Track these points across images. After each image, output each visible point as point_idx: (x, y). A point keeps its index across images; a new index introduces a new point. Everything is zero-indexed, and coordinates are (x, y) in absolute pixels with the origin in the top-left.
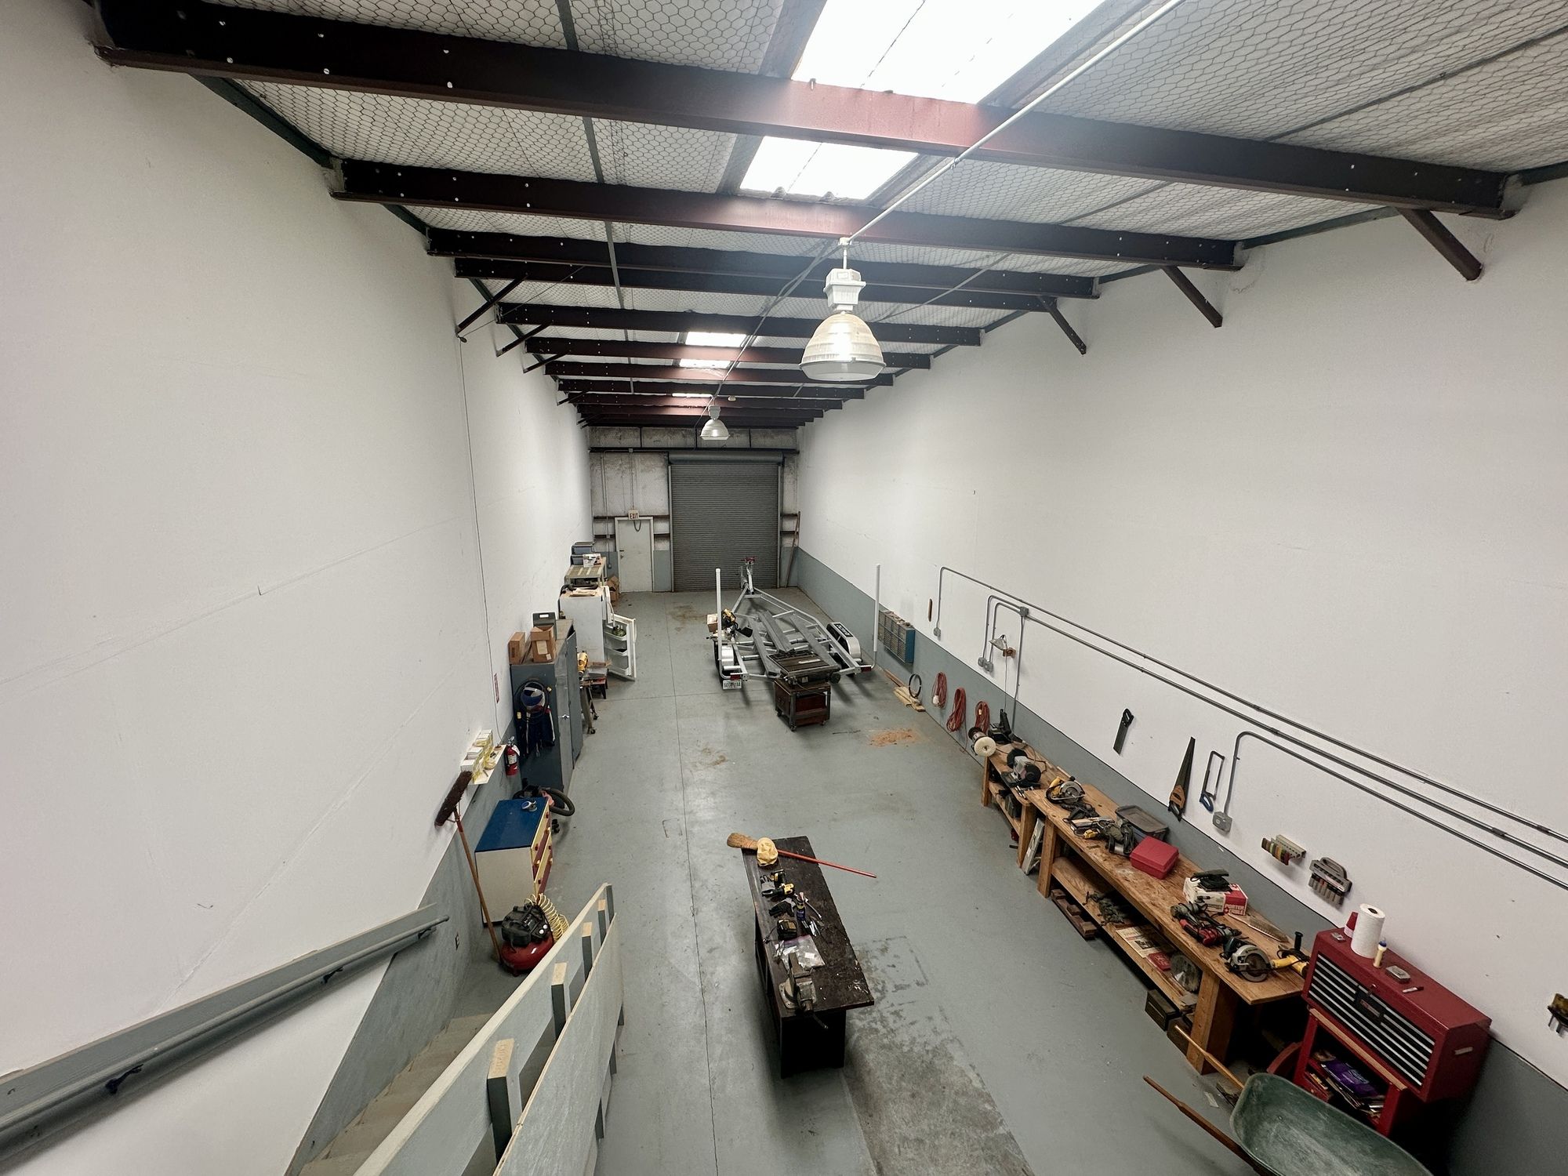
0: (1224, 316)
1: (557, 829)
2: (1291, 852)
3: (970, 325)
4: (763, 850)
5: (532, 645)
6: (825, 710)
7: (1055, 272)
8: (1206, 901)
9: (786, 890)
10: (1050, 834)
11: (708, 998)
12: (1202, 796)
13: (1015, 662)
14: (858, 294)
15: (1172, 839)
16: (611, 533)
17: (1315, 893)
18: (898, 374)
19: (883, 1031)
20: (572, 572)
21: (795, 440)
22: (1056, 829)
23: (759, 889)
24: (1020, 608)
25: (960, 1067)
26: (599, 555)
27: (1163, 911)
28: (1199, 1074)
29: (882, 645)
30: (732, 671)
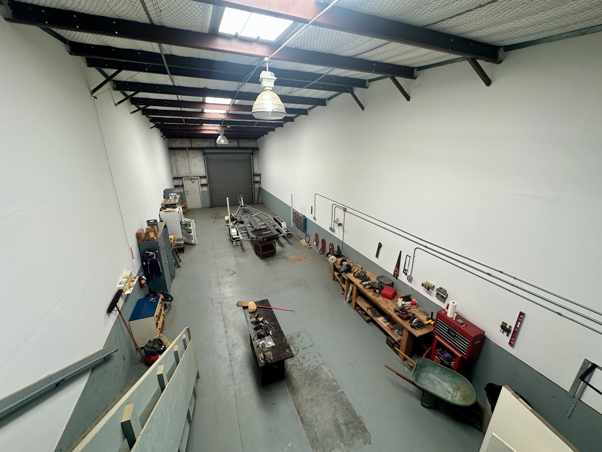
0: (410, 97)
1: (166, 307)
2: (430, 286)
3: (322, 98)
4: (251, 306)
5: (147, 234)
6: (274, 250)
7: (352, 77)
8: (405, 305)
9: (260, 320)
10: (355, 288)
11: (232, 363)
12: (404, 270)
13: (342, 228)
14: (273, 82)
15: (394, 286)
16: (181, 184)
17: (437, 299)
18: (296, 117)
19: (298, 364)
20: (164, 202)
21: (257, 144)
22: (357, 287)
23: (250, 321)
24: (343, 208)
25: (326, 372)
26: (176, 194)
27: (391, 310)
28: (402, 361)
29: (295, 224)
30: (236, 238)
